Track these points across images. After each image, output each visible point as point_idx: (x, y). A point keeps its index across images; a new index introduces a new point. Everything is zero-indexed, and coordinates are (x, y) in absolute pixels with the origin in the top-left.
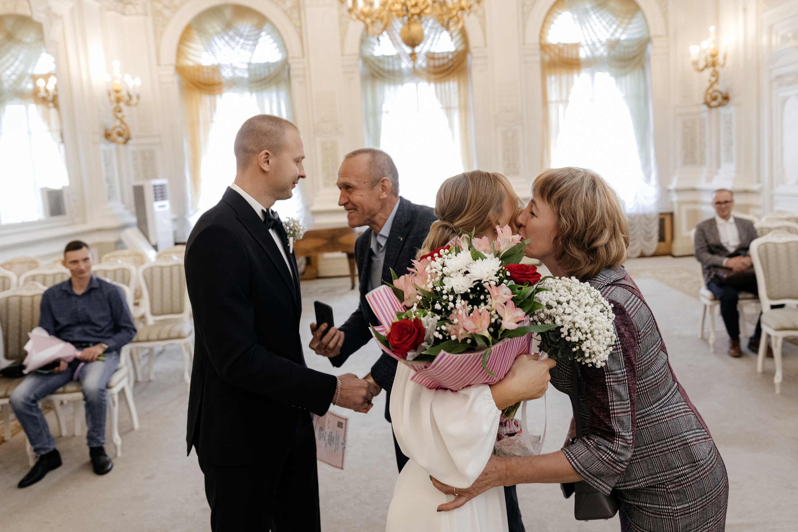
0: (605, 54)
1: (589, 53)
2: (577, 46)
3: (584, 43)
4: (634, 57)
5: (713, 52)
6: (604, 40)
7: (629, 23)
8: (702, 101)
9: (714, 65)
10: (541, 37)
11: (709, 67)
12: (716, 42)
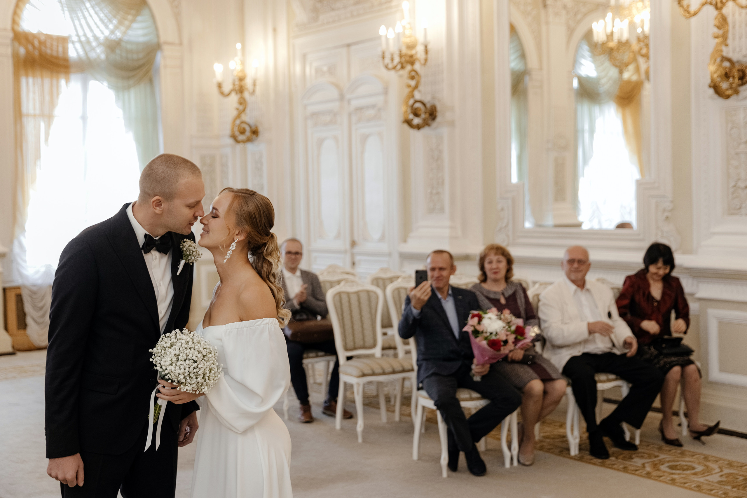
0: (103, 57)
1: (81, 52)
2: (64, 40)
3: (75, 39)
4: (139, 67)
5: (240, 74)
6: (102, 37)
7: (133, 21)
8: (228, 132)
9: (241, 90)
10: (14, 22)
11: (237, 93)
12: (243, 63)
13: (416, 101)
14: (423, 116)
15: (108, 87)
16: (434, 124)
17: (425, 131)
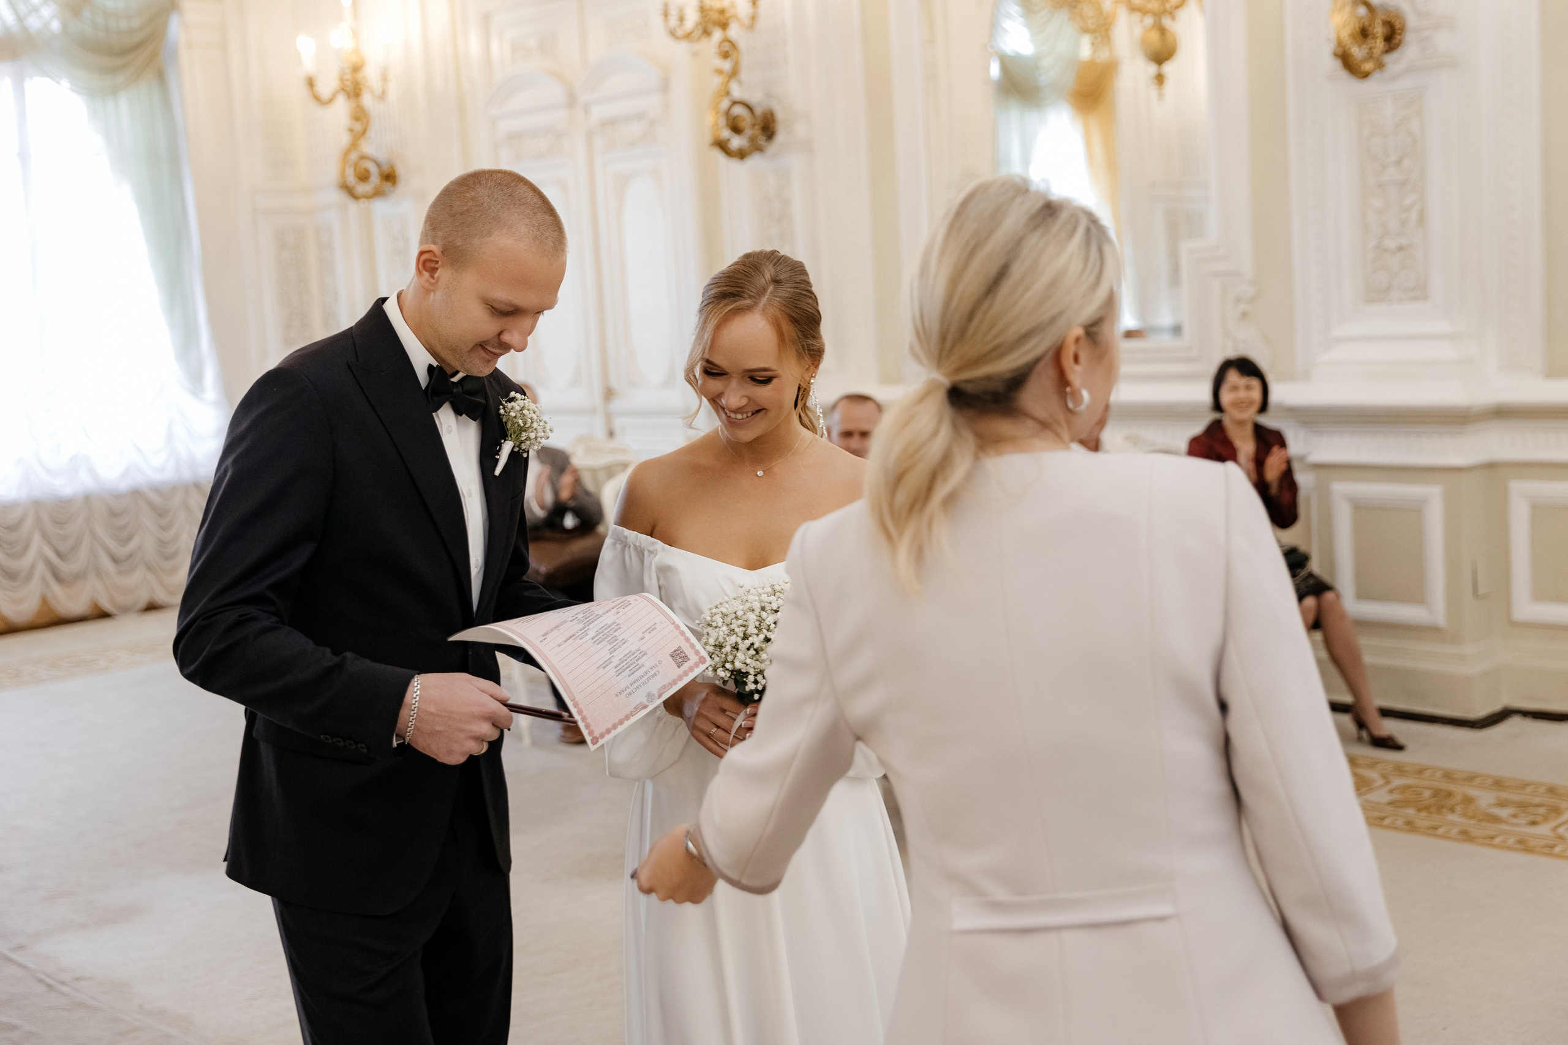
4: (135, 48)
5: (353, 59)
8: (334, 179)
9: (353, 90)
11: (349, 97)
12: (356, 34)
13: (735, 103)
14: (749, 132)
15: (72, 90)
16: (773, 148)
17: (755, 162)
